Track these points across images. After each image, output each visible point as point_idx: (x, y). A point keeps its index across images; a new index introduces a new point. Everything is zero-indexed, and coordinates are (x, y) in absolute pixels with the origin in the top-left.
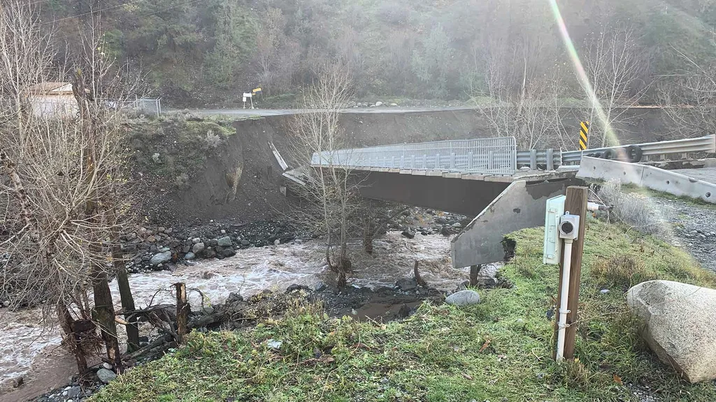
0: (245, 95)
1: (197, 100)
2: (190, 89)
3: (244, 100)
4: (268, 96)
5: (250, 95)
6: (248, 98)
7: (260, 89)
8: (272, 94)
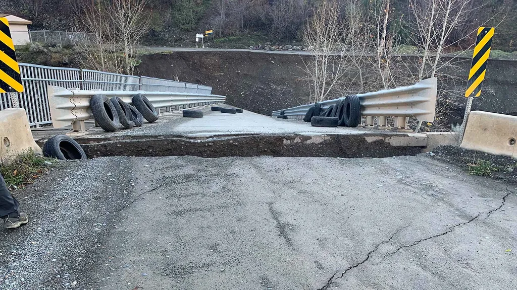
0: (198, 36)
1: (162, 39)
2: (160, 30)
3: (197, 40)
4: (220, 38)
5: (202, 36)
6: (200, 39)
7: (211, 31)
8: (223, 37)
